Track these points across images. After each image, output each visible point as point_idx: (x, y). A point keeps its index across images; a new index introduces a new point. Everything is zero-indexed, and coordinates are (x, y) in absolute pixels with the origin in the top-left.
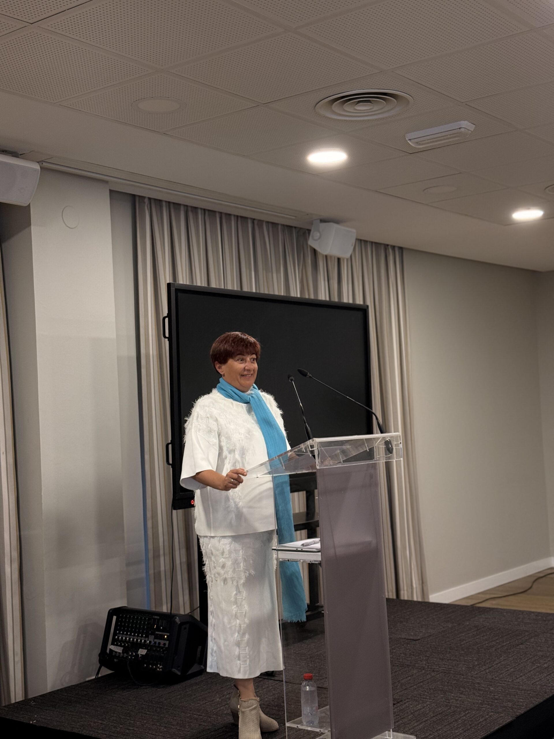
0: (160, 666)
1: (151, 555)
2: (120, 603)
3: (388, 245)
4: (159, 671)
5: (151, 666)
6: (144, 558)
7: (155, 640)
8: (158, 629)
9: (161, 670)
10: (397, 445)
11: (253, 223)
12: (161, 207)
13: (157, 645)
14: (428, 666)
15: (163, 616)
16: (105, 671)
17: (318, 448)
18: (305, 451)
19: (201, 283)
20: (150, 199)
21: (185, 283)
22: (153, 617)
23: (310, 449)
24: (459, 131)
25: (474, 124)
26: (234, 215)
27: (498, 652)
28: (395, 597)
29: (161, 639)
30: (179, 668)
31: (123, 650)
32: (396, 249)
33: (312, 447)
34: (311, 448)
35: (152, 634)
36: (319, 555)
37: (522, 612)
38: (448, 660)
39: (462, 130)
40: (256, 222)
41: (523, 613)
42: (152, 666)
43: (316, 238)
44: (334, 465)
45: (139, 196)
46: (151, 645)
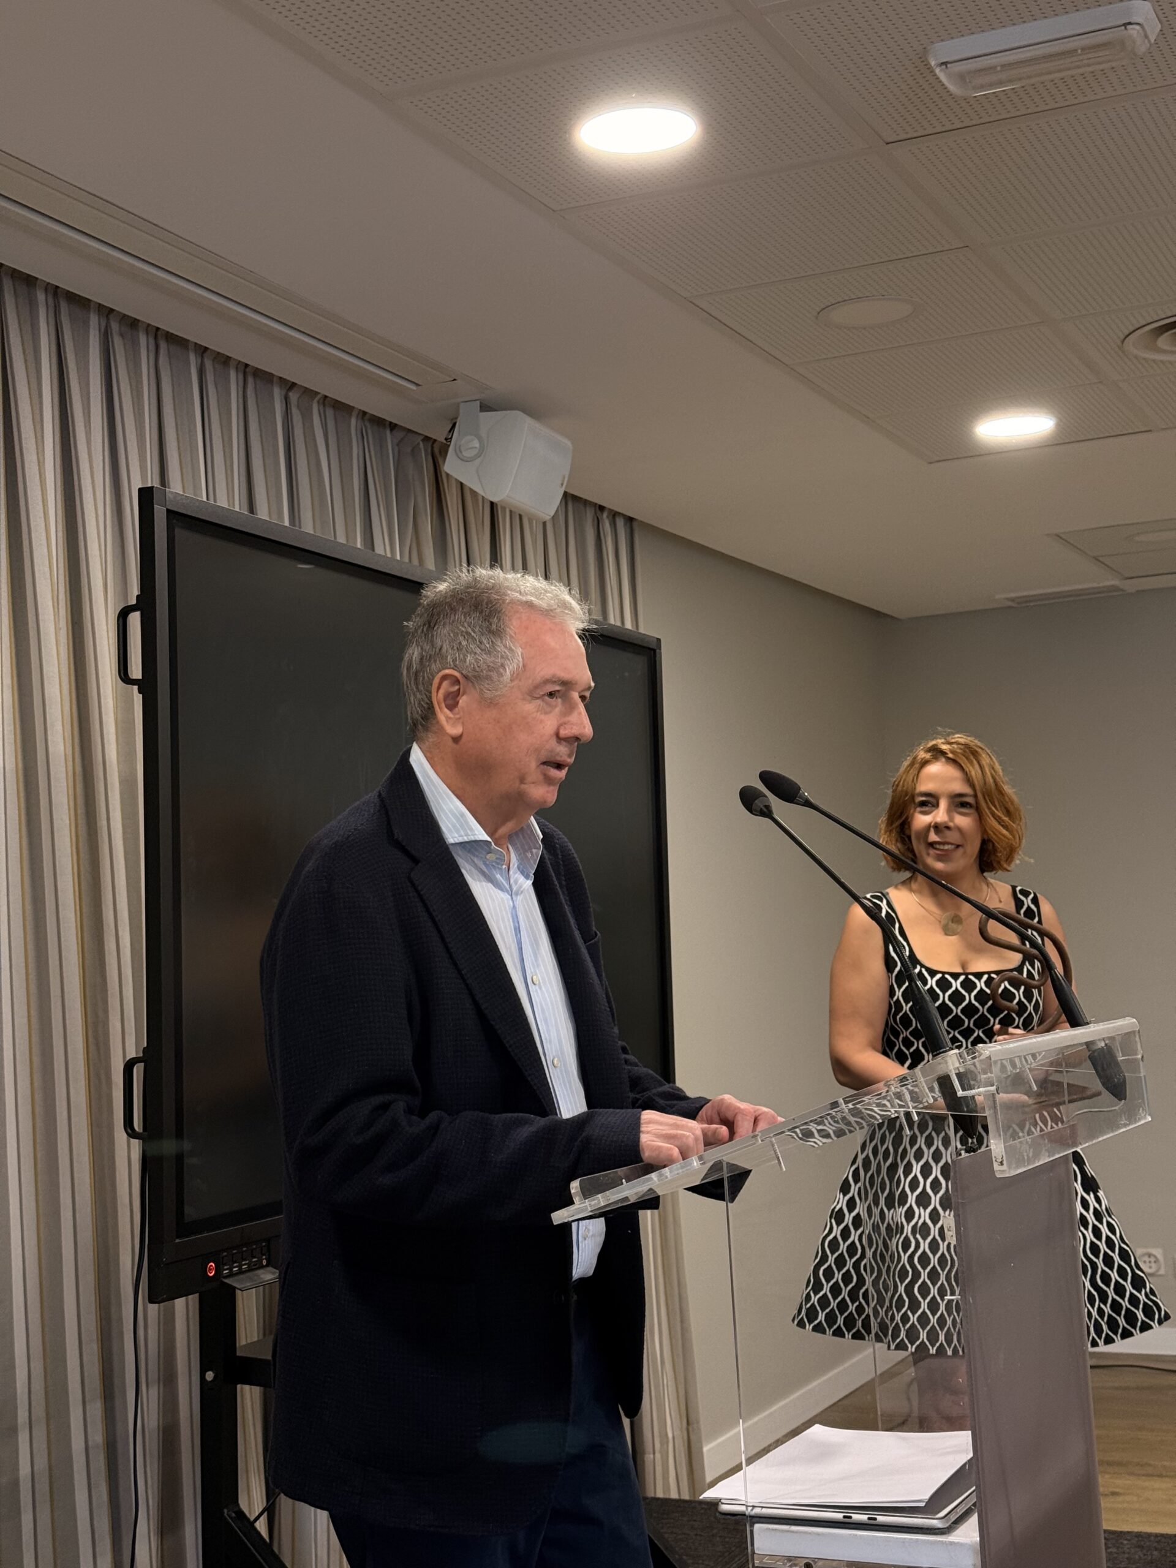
11: (286, 399)
24: (1122, 33)
25: (1161, 21)
32: (620, 523)
40: (294, 396)
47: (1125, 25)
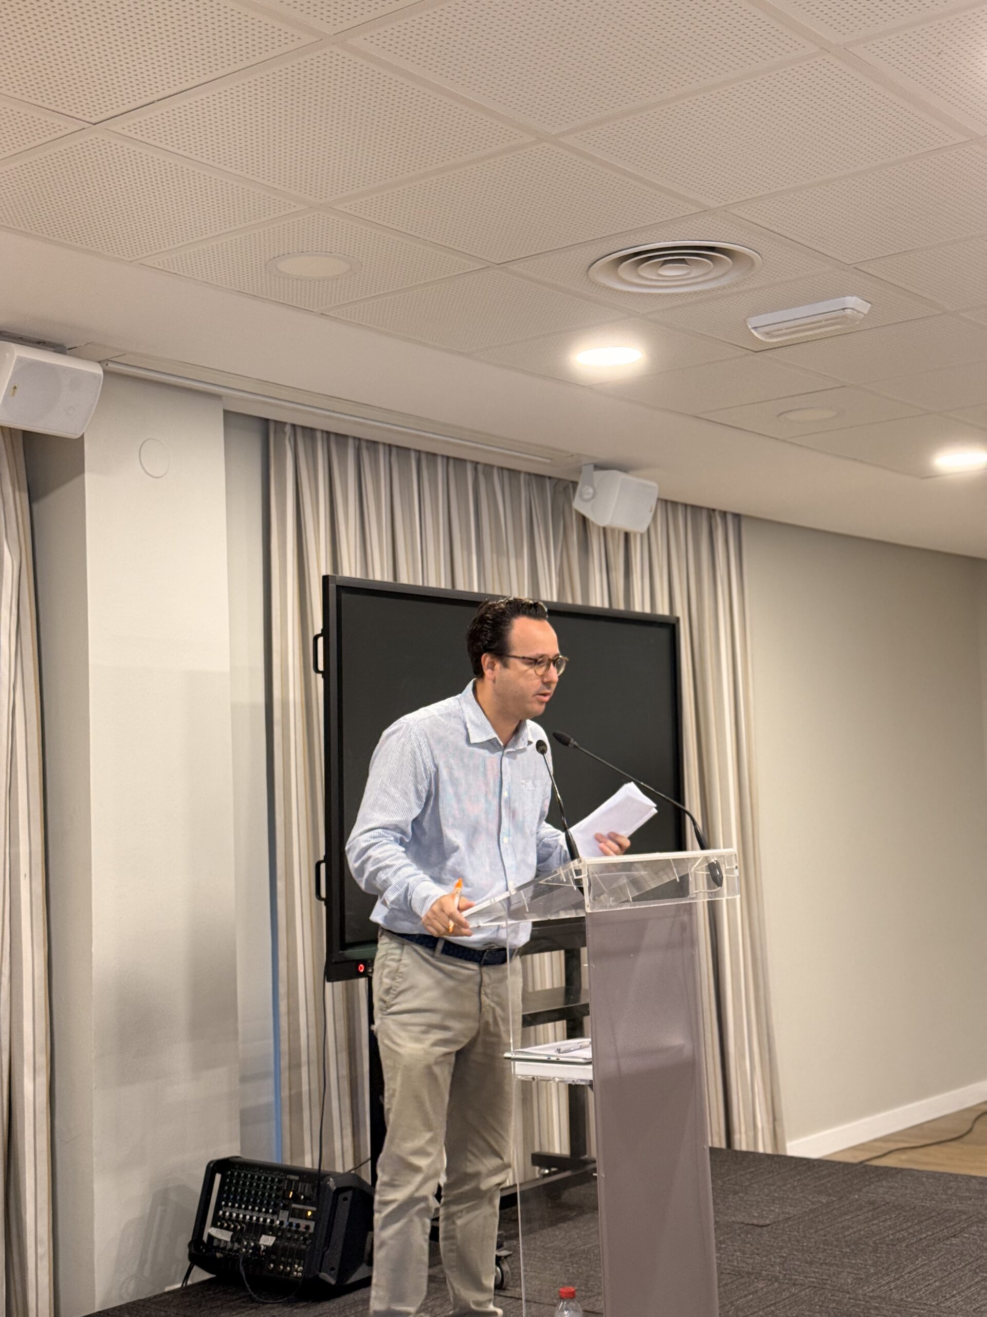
0: (299, 1266)
1: (285, 1062)
2: (228, 1149)
3: (714, 510)
4: (296, 1277)
5: (282, 1267)
6: (272, 1067)
7: (291, 1220)
8: (296, 1199)
9: (300, 1274)
10: (730, 871)
11: (476, 469)
12: (313, 439)
13: (294, 1228)
14: (785, 1275)
15: (305, 1175)
16: (200, 1275)
17: (588, 876)
18: (565, 880)
19: (382, 574)
20: (294, 426)
21: (353, 576)
22: (288, 1176)
23: (575, 877)
24: (842, 313)
25: (869, 303)
26: (443, 456)
27: (911, 1251)
28: (724, 1145)
29: (301, 1218)
30: (333, 1272)
31: (232, 1237)
32: (729, 518)
33: (578, 872)
34: (577, 875)
35: (285, 1208)
36: (588, 1069)
37: (955, 1177)
38: (821, 1264)
39: (848, 312)
40: (480, 468)
41: (957, 1178)
42: (285, 1268)
43: (586, 497)
44: (617, 906)
45: (276, 422)
46: (284, 1229)
47: (844, 309)
